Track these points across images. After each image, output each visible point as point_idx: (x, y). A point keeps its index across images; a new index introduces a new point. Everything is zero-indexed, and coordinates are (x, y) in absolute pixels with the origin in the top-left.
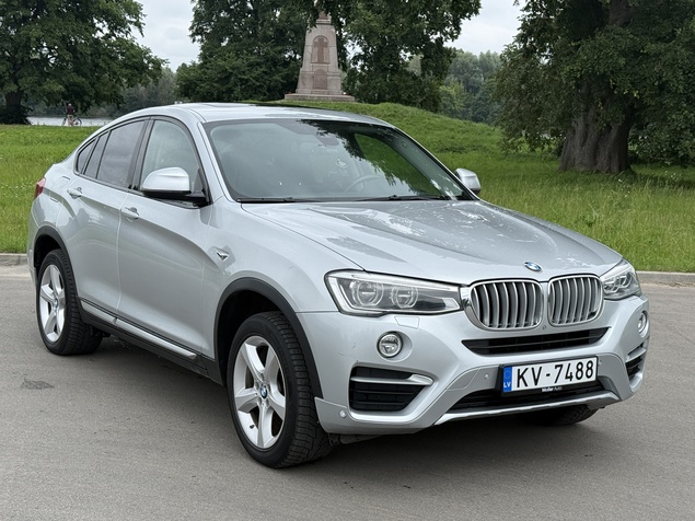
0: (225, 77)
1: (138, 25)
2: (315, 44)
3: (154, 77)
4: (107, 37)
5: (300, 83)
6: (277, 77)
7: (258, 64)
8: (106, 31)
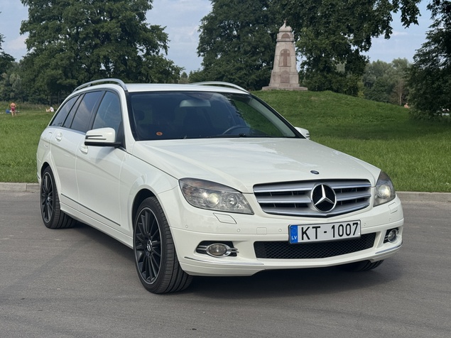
1: (165, 47)
6: (253, 76)
7: (240, 69)
8: (145, 51)
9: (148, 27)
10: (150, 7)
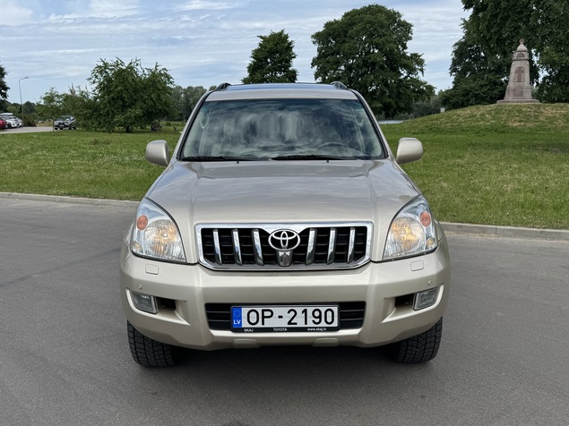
0: (467, 93)
1: (422, 70)
2: (516, 72)
3: (428, 96)
4: (406, 77)
5: (506, 94)
6: (495, 92)
7: (486, 85)
8: (405, 75)
9: (408, 55)
10: (410, 39)
